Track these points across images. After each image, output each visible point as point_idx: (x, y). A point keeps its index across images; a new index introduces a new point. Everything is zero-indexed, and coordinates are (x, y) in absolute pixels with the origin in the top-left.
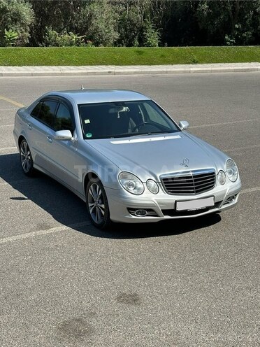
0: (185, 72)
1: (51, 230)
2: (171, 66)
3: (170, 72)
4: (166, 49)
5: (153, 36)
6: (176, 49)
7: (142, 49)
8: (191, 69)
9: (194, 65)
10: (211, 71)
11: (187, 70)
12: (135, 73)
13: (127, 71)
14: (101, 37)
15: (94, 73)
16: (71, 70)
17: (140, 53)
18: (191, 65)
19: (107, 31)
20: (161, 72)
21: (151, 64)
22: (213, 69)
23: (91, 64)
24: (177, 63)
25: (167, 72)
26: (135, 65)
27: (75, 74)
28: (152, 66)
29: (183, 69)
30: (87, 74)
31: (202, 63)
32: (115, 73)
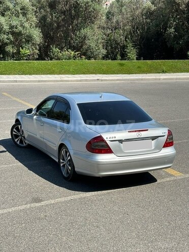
0: (156, 79)
1: (43, 203)
2: (145, 74)
3: (145, 79)
4: (142, 62)
5: (132, 52)
6: (149, 62)
7: (123, 62)
8: (161, 77)
9: (164, 74)
10: (177, 79)
11: (157, 77)
12: (118, 80)
13: (111, 78)
14: (92, 53)
15: (86, 80)
16: (69, 78)
17: (122, 65)
18: (161, 74)
19: (97, 48)
20: (137, 80)
21: (130, 73)
22: (178, 77)
23: (84, 73)
24: (150, 72)
25: (142, 79)
26: (118, 74)
27: (72, 81)
28: (131, 75)
29: (154, 77)
30: (81, 81)
31: (170, 73)
32: (102, 80)
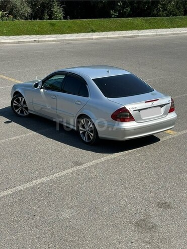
0: (89, 39)
2: (77, 34)
3: (78, 40)
4: (69, 22)
5: (58, 10)
6: (78, 21)
7: (53, 21)
8: (93, 37)
9: (94, 34)
10: (107, 38)
11: (90, 37)
12: (53, 41)
13: (47, 39)
14: (18, 12)
15: (24, 42)
16: (6, 40)
17: (53, 25)
18: (91, 33)
19: (22, 7)
20: (72, 40)
21: (62, 33)
22: (109, 36)
23: (18, 34)
24: (81, 32)
25: (76, 40)
26: (51, 34)
27: (9, 43)
28: (63, 35)
29: (87, 37)
30: (18, 42)
31: (98, 32)
32: (39, 42)
